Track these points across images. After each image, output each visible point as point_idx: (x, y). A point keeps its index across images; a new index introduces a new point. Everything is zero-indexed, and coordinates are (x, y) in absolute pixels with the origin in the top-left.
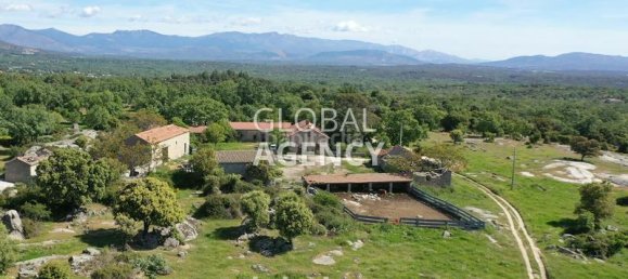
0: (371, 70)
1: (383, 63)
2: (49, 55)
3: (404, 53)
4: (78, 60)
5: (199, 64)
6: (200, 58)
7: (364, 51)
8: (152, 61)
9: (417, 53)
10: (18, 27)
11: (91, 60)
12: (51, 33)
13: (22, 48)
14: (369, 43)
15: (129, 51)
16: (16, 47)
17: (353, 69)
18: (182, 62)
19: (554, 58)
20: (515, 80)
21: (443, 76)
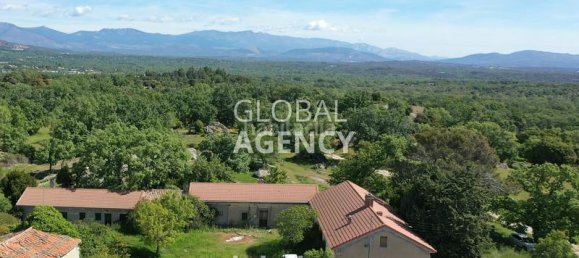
0: (340, 67)
1: (350, 59)
2: (37, 51)
3: (369, 50)
4: (64, 56)
5: (179, 60)
6: (181, 55)
7: (332, 49)
8: (135, 57)
9: (381, 50)
10: (11, 26)
11: (76, 56)
12: (42, 31)
13: (12, 45)
14: (336, 41)
15: (114, 48)
16: (7, 44)
17: (323, 65)
18: (164, 59)
19: (508, 55)
20: (477, 76)
21: (407, 72)
